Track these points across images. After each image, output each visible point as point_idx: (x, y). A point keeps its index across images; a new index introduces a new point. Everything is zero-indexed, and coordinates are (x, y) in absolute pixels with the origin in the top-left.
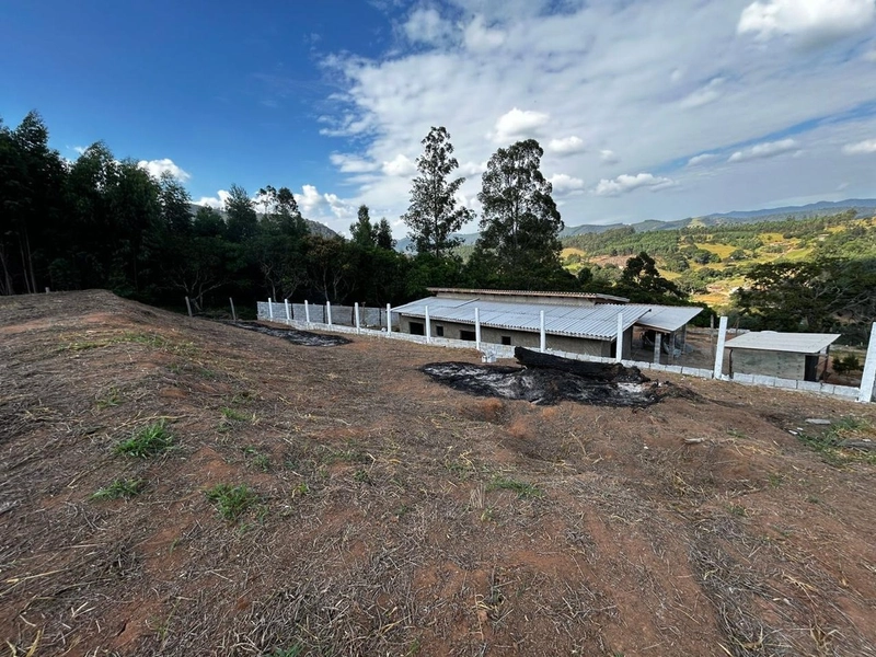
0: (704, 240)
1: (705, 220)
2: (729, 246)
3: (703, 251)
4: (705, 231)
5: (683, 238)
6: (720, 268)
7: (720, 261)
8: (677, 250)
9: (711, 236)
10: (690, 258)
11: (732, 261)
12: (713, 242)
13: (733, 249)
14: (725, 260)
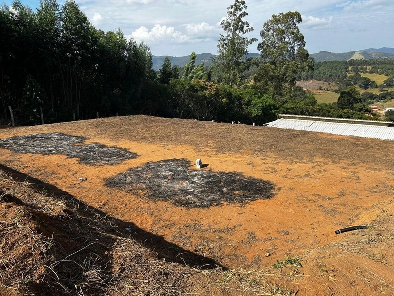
0: (365, 71)
1: (364, 53)
2: (383, 75)
3: (365, 79)
4: (366, 63)
5: (350, 68)
6: (377, 92)
7: (377, 87)
8: (346, 77)
9: (370, 67)
10: (355, 84)
11: (385, 87)
12: (372, 72)
13: (386, 78)
14: (381, 86)
